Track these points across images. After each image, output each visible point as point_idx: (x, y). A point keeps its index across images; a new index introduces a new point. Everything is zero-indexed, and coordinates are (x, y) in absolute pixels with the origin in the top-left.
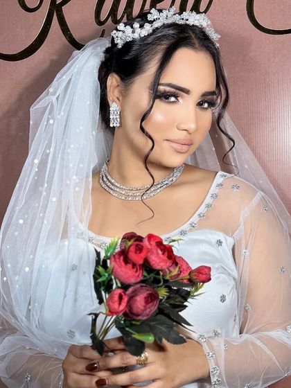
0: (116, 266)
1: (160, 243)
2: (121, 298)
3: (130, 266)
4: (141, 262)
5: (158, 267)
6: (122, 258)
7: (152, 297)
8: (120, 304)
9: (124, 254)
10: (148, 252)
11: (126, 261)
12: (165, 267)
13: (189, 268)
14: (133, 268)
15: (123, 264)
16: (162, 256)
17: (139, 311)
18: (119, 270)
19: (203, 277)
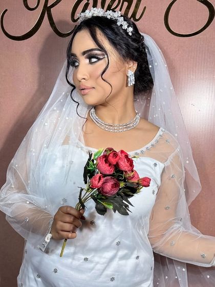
0: (100, 163)
1: (127, 156)
2: (100, 179)
3: (108, 164)
4: (115, 163)
5: (123, 169)
6: (104, 159)
7: (116, 185)
8: (99, 182)
9: (106, 157)
10: (119, 159)
11: (106, 161)
12: (127, 170)
13: (138, 177)
14: (109, 166)
15: (104, 162)
16: (127, 163)
17: (108, 191)
18: (101, 165)
19: (145, 183)
